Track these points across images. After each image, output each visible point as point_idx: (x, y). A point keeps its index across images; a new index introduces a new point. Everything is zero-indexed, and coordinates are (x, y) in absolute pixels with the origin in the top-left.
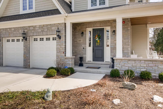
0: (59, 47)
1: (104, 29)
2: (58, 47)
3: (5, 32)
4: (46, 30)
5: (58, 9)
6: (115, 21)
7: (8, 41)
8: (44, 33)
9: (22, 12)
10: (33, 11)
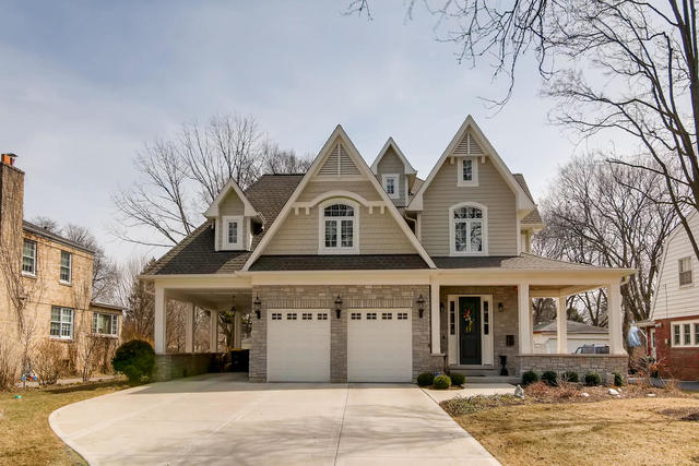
0: (419, 333)
1: (479, 298)
2: (416, 334)
3: (276, 294)
4: (389, 297)
5: (418, 255)
7: (277, 317)
8: (386, 303)
9: (323, 250)
10: (355, 250)
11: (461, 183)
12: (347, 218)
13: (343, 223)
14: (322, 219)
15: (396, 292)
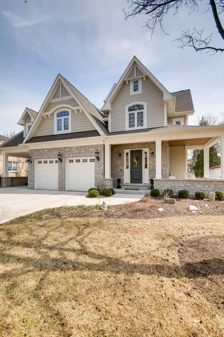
0: (98, 169)
1: (142, 150)
3: (37, 153)
4: (84, 151)
5: (96, 131)
6: (154, 143)
7: (40, 162)
8: (81, 155)
9: (56, 132)
10: (69, 131)
11: (132, 93)
12: (66, 117)
13: (65, 119)
14: (56, 119)
15: (87, 148)
